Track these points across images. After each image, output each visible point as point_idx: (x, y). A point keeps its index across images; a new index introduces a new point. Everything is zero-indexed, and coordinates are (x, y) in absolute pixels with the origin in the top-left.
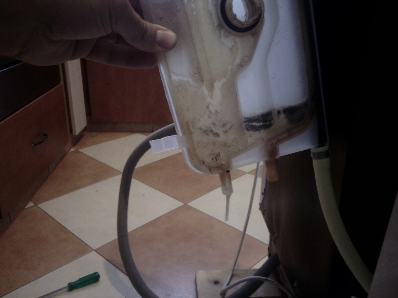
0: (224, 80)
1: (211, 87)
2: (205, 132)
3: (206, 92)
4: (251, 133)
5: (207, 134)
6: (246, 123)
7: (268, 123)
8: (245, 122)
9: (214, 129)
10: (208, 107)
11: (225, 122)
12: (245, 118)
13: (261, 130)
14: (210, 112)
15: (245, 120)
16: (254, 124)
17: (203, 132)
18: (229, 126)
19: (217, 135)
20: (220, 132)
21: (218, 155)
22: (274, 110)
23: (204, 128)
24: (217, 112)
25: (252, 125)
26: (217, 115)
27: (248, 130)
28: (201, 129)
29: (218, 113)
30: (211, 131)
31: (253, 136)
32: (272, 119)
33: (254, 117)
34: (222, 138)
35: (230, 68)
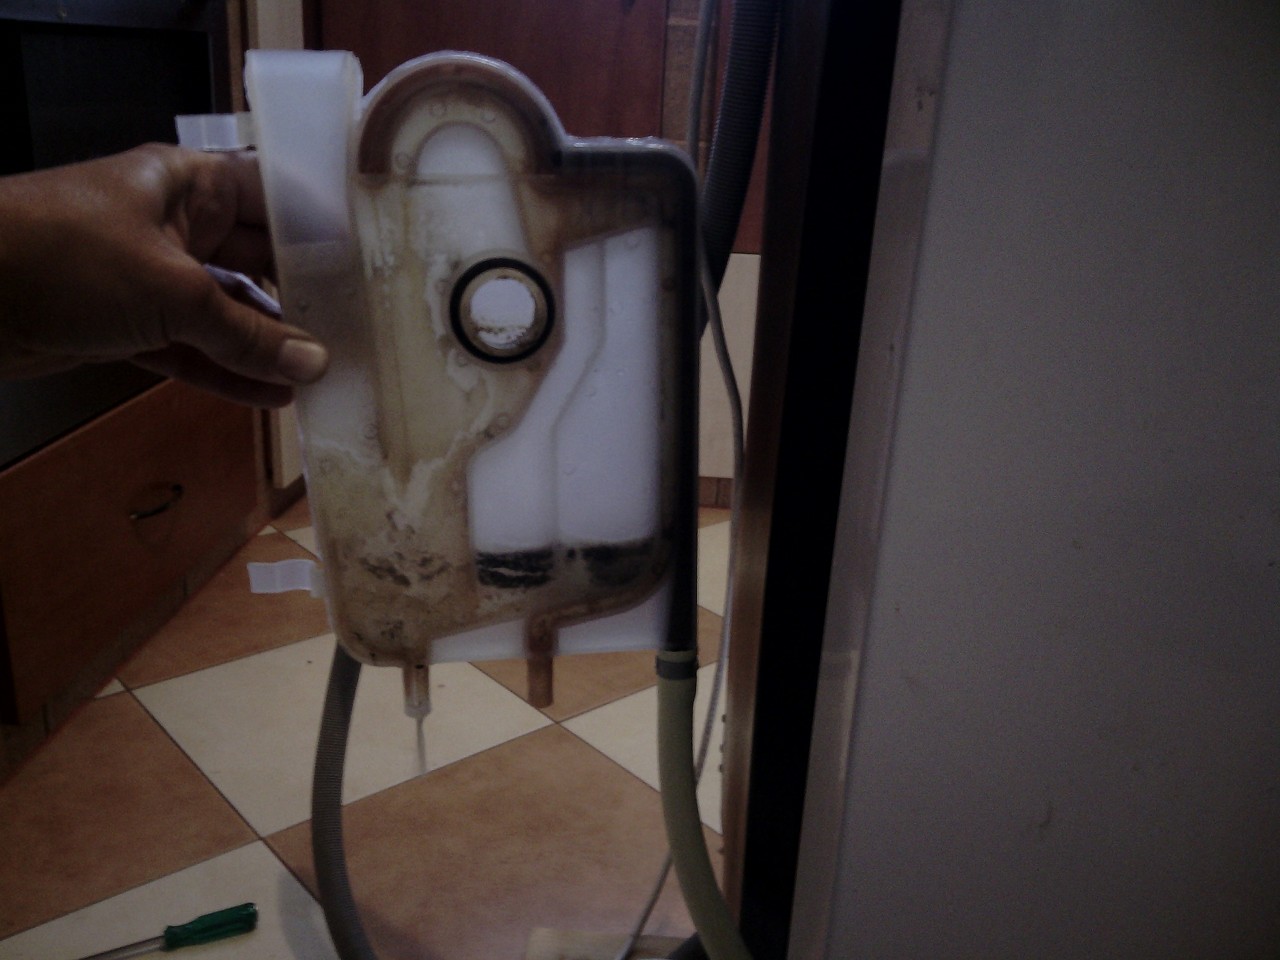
0: (439, 463)
1: (405, 474)
2: (374, 570)
3: (389, 482)
4: (492, 590)
5: (380, 577)
6: (480, 566)
7: (539, 574)
8: (481, 562)
9: (397, 566)
10: (389, 516)
11: (428, 556)
12: (481, 555)
13: (517, 586)
14: (394, 527)
15: (481, 558)
16: (503, 571)
17: (370, 570)
18: (437, 564)
19: (404, 581)
20: (412, 575)
21: (400, 625)
22: (560, 545)
23: (373, 562)
24: (411, 530)
25: (496, 572)
26: (409, 538)
27: (483, 581)
28: (364, 561)
29: (413, 532)
30: (391, 571)
31: (495, 599)
32: (551, 566)
33: (504, 556)
34: (416, 589)
35: (458, 436)
